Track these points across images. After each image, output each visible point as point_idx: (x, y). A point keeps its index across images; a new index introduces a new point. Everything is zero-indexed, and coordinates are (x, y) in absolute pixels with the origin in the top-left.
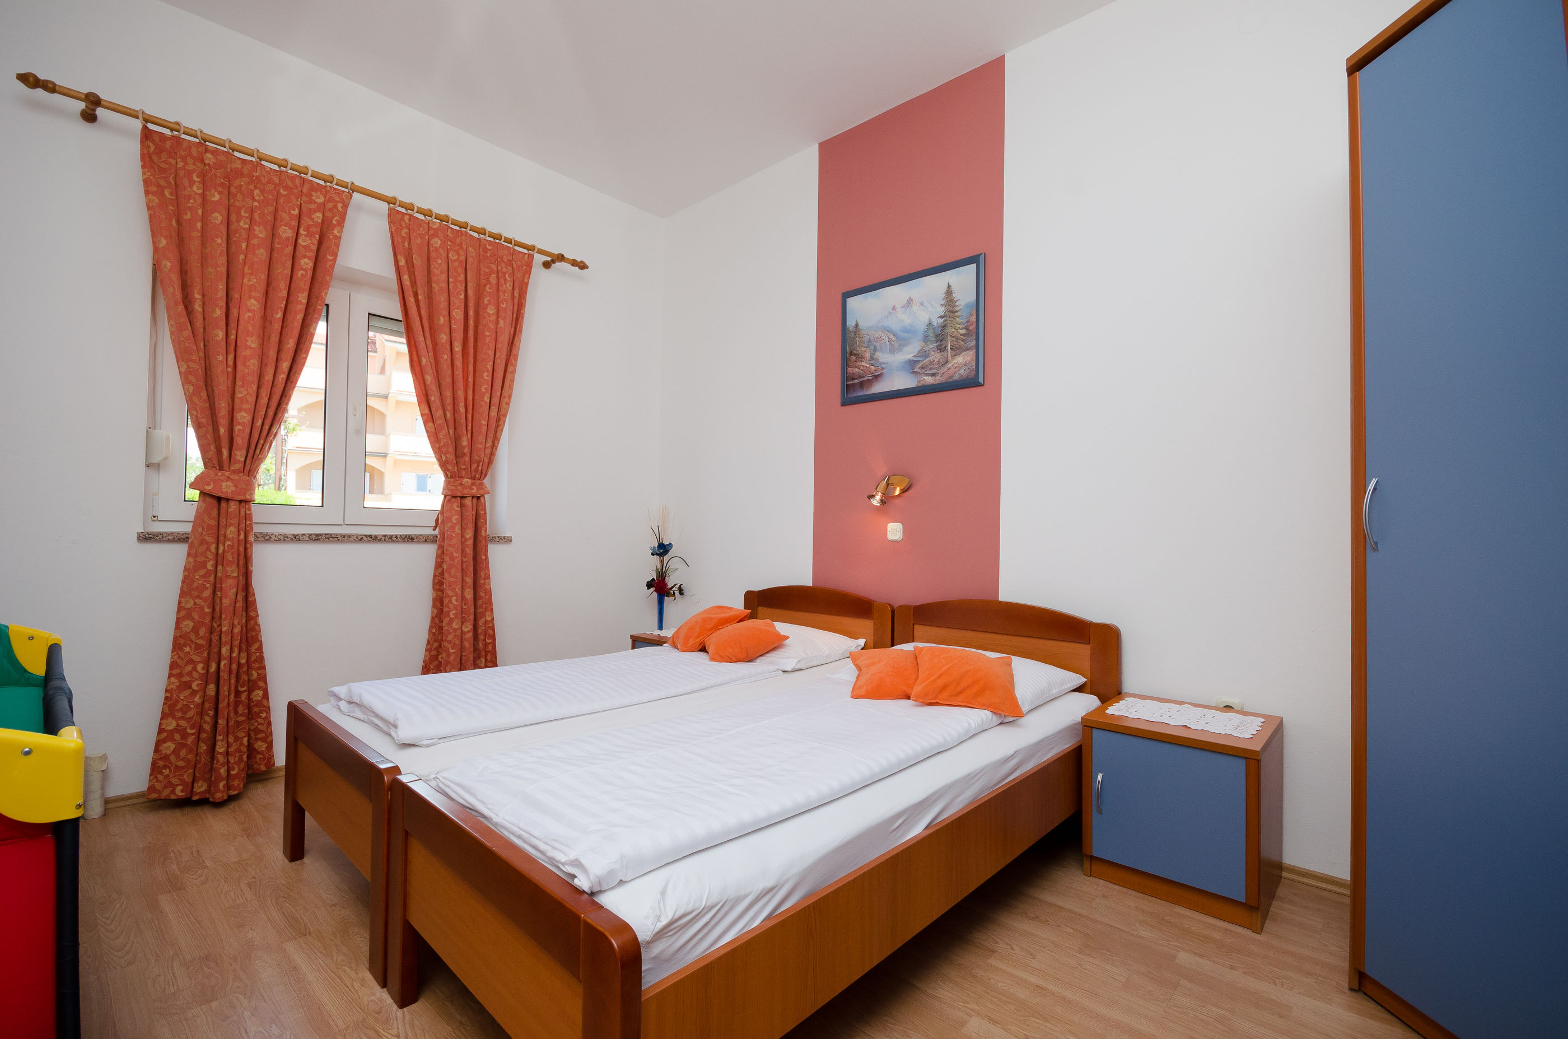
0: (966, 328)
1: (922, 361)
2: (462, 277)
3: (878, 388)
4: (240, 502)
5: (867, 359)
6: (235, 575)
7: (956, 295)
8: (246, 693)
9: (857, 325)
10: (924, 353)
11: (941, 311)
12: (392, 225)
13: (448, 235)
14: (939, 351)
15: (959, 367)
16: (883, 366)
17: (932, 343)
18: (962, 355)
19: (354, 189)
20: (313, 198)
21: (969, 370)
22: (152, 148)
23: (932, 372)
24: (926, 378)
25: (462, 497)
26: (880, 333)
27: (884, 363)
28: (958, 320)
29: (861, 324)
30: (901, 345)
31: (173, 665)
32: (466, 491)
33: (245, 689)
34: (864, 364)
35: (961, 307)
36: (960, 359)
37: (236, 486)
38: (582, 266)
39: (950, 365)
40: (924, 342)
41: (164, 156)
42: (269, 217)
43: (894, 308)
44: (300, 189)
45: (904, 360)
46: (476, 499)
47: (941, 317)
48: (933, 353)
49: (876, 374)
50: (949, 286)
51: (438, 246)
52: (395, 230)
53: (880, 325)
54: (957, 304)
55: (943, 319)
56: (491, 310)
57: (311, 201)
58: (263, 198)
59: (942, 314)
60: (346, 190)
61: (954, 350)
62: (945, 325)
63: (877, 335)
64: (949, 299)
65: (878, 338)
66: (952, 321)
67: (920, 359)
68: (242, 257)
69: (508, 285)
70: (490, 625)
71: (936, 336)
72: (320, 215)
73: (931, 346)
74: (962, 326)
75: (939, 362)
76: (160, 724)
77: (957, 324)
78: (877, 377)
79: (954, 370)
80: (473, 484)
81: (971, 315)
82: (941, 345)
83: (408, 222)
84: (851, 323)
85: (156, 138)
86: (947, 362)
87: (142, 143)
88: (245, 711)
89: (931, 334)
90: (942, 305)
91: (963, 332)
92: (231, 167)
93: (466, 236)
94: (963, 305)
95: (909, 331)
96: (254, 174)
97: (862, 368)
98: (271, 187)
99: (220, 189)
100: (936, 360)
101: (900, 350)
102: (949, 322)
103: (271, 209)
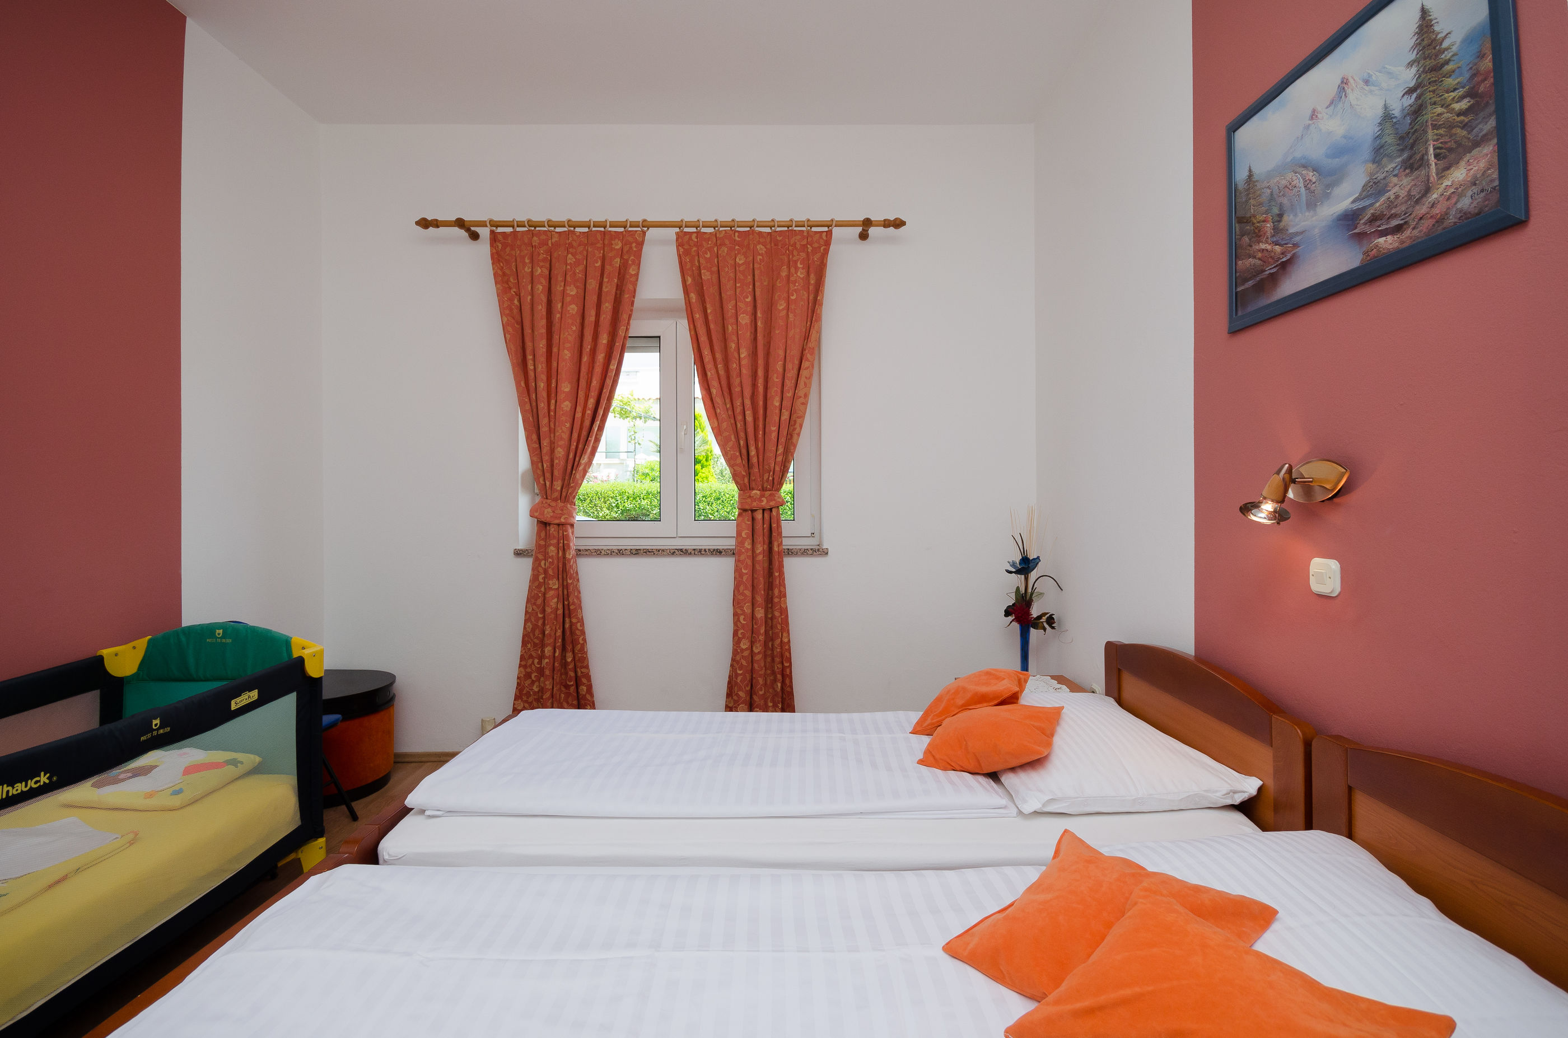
0: (1471, 94)
1: (1372, 205)
2: (750, 278)
3: (1290, 286)
4: (558, 525)
5: (1269, 234)
6: (556, 587)
7: (1441, 27)
8: (573, 687)
9: (1250, 175)
10: (1375, 188)
11: (1409, 76)
12: (680, 248)
13: (735, 240)
14: (1407, 171)
15: (1458, 192)
16: (1297, 239)
17: (1391, 158)
18: (1463, 163)
19: (647, 225)
20: (613, 246)
21: (1482, 195)
22: (500, 246)
23: (1395, 223)
24: (1382, 240)
25: (753, 511)
26: (1290, 175)
27: (1297, 234)
28: (1450, 82)
29: (1256, 171)
30: (1329, 186)
31: (522, 658)
32: (755, 504)
33: (572, 683)
34: (1263, 246)
35: (1454, 49)
36: (1459, 174)
37: (554, 512)
38: (898, 224)
39: (1435, 196)
40: (1374, 162)
41: (508, 249)
42: (580, 275)
43: (1314, 115)
44: (601, 242)
45: (1335, 216)
46: (769, 512)
47: (1410, 91)
48: (1395, 180)
49: (1284, 259)
50: (1424, 12)
51: (725, 254)
52: (683, 252)
53: (1289, 159)
54: (1445, 45)
55: (1414, 95)
56: (782, 306)
57: (612, 249)
58: (574, 260)
59: (1412, 84)
60: (639, 229)
61: (1445, 157)
62: (1421, 106)
63: (1284, 182)
64: (1426, 42)
65: (1286, 186)
66: (1434, 91)
67: (1367, 202)
68: (558, 316)
69: (799, 274)
70: (787, 647)
71: (1402, 138)
72: (618, 260)
73: (1390, 166)
74: (1461, 92)
75: (1409, 196)
76: (514, 704)
77: (1447, 92)
78: (1285, 266)
79: (1446, 204)
80: (762, 496)
81: (1481, 56)
82: (1410, 157)
83: (696, 240)
84: (1241, 175)
85: (500, 237)
86: (1427, 190)
87: (492, 245)
88: (574, 702)
89: (1390, 139)
90: (1410, 64)
91: (1464, 104)
92: (552, 243)
93: (753, 234)
94: (1458, 44)
95: (1343, 150)
96: (567, 242)
97: (1260, 255)
98: (581, 248)
99: (541, 264)
100: (1403, 193)
101: (1327, 196)
102: (1429, 95)
103: (581, 267)
